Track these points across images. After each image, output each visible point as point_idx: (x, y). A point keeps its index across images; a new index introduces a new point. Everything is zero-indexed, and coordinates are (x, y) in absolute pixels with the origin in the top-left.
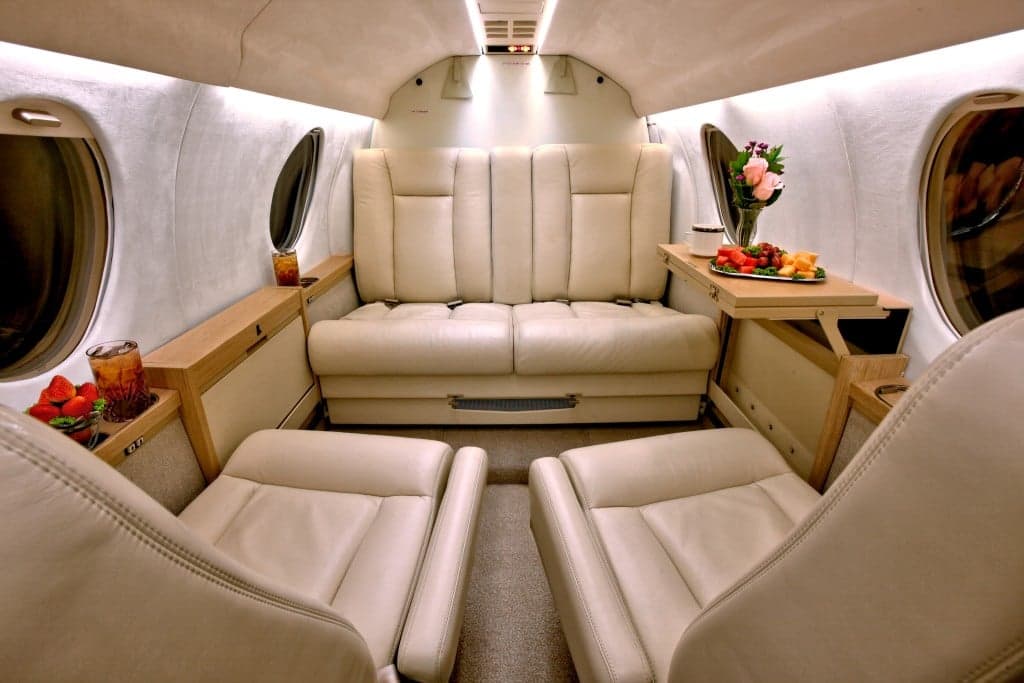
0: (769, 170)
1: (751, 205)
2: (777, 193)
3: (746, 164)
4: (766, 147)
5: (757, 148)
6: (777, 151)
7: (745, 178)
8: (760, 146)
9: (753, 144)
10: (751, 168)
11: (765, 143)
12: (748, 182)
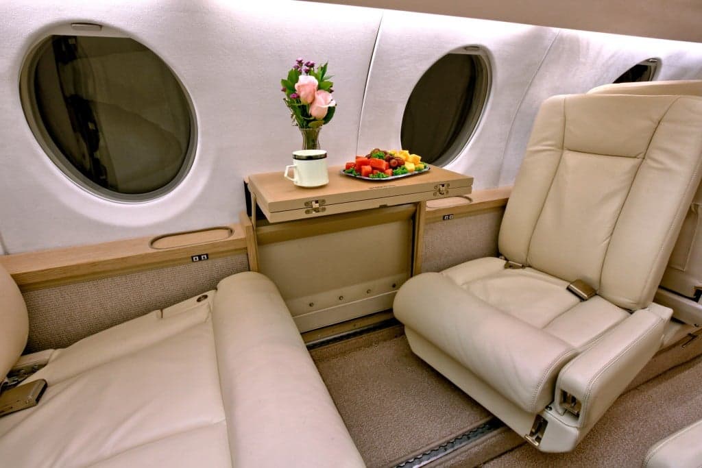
0: (319, 88)
1: (310, 125)
2: (331, 111)
3: (297, 82)
4: (312, 65)
5: (304, 67)
6: (324, 69)
7: (299, 97)
8: (307, 65)
9: (300, 62)
10: (303, 86)
11: (312, 62)
12: (303, 102)
